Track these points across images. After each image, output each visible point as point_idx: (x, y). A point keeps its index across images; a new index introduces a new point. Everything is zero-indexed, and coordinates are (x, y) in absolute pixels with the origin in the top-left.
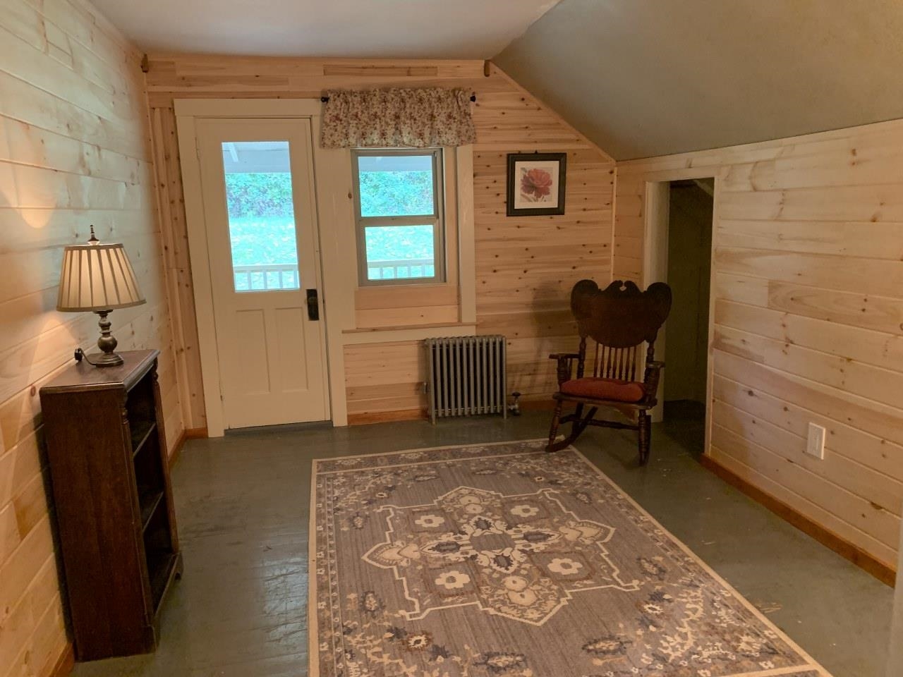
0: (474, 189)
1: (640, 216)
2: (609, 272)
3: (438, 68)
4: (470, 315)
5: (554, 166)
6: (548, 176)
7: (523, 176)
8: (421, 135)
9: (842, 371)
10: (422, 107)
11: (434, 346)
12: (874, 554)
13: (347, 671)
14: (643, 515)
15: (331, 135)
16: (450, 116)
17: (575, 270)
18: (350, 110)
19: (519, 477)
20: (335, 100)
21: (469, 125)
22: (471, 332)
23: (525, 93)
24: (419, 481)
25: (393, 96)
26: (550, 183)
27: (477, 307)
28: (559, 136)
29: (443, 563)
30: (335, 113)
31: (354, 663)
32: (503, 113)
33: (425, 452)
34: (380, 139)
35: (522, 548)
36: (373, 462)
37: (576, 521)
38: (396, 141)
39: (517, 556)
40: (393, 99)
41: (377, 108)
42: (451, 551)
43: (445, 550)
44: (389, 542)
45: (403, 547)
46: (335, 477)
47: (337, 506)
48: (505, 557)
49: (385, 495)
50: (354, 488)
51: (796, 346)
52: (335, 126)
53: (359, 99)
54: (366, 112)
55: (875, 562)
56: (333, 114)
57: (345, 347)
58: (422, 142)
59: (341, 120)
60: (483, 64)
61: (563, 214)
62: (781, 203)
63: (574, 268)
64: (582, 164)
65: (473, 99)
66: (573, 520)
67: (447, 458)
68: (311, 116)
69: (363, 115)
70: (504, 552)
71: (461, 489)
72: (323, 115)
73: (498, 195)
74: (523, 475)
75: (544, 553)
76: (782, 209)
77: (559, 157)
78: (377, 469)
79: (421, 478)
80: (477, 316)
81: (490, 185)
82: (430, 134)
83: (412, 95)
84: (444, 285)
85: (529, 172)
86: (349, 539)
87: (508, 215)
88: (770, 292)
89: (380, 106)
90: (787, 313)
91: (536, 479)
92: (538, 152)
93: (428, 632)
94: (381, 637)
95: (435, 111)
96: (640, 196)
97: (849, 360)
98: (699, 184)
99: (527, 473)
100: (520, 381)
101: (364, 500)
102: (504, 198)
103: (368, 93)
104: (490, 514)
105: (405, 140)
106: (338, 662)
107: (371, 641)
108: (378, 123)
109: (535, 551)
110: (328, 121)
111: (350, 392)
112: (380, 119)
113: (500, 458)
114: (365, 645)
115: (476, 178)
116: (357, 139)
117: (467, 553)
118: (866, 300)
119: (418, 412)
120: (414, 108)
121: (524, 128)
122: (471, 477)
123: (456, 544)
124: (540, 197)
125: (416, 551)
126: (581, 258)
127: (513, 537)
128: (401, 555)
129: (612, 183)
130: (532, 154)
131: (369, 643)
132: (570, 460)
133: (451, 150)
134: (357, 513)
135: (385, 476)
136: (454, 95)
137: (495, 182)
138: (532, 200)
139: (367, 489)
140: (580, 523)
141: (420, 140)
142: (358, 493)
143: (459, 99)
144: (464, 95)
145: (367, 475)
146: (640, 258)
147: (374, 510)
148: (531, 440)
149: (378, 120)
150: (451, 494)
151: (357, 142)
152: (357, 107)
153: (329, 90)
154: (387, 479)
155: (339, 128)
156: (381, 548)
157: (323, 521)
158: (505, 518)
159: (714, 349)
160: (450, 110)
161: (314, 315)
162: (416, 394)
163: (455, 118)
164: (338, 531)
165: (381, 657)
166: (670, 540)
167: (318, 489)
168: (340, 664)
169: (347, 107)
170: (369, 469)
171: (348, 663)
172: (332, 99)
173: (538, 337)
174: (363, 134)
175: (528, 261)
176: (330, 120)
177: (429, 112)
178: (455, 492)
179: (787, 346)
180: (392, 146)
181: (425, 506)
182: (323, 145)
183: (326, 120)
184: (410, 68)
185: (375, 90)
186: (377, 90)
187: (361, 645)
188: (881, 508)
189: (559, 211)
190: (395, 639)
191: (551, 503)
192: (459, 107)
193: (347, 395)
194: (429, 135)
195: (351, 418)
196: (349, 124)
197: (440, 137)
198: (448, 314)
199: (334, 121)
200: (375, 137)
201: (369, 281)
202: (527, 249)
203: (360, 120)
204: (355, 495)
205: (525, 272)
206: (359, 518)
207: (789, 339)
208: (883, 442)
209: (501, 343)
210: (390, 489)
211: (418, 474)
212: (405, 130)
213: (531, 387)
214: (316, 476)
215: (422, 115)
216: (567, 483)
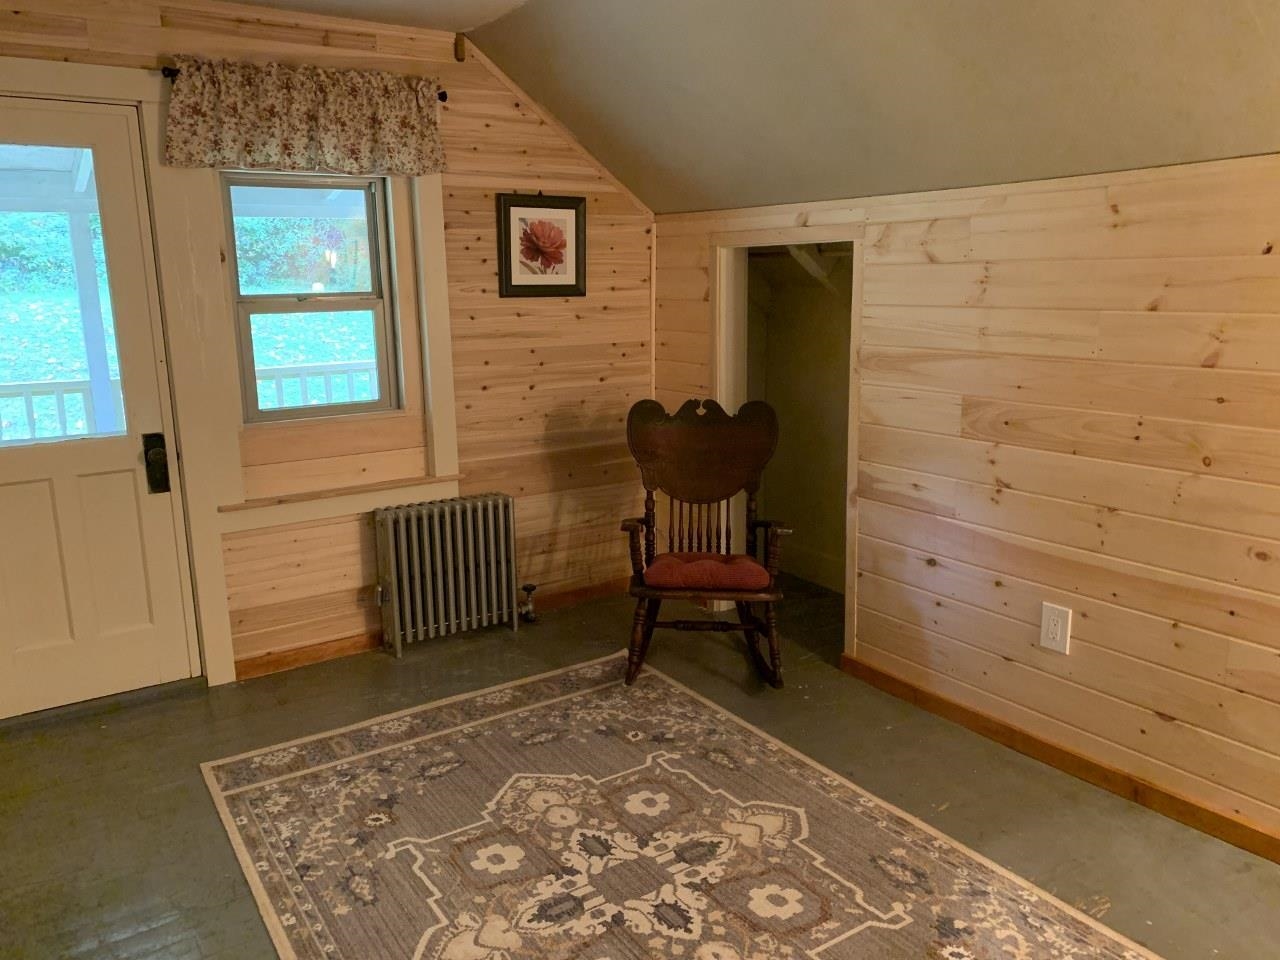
0: (447, 249)
1: (706, 300)
2: (649, 385)
3: (377, 38)
4: (448, 463)
5: (566, 218)
6: (560, 233)
7: (522, 231)
8: (354, 153)
9: (1099, 526)
10: (356, 103)
11: (396, 522)
12: (1164, 785)
14: (827, 776)
15: (185, 142)
16: (404, 124)
17: (604, 383)
18: (223, 97)
19: (599, 737)
20: (190, 76)
21: (434, 141)
22: (451, 491)
23: (522, 96)
24: (433, 778)
25: (302, 78)
26: (563, 245)
27: (459, 451)
28: (573, 169)
29: (571, 944)
30: (192, 101)
32: (487, 126)
33: (414, 716)
34: (281, 156)
35: (687, 880)
36: (324, 750)
37: (740, 807)
38: (310, 160)
39: (689, 900)
40: (302, 84)
41: (274, 98)
42: (571, 914)
43: (559, 916)
44: (445, 922)
45: (477, 926)
46: (265, 797)
47: (300, 860)
48: (670, 905)
49: (385, 819)
50: (314, 813)
51: (1016, 492)
52: (191, 125)
53: (240, 79)
54: (252, 104)
55: (1171, 798)
56: (188, 102)
57: (225, 537)
58: (356, 166)
59: (204, 115)
60: (453, 41)
61: (584, 294)
62: (982, 282)
63: (602, 380)
64: (608, 217)
65: (443, 97)
66: (734, 806)
67: (459, 721)
68: (140, 102)
69: (247, 108)
70: (661, 896)
71: (517, 780)
72: (165, 104)
73: (485, 261)
74: (600, 732)
75: (728, 881)
76: (985, 290)
77: (574, 202)
78: (342, 764)
79: (434, 771)
80: (460, 464)
81: (470, 244)
82: (371, 152)
83: (338, 80)
84: (399, 413)
85: (532, 224)
86: (361, 932)
87: (501, 296)
88: (964, 414)
89: (280, 95)
90: (998, 443)
91: (629, 736)
92: (544, 194)
95: (381, 112)
96: (705, 270)
97: (1112, 510)
98: (794, 253)
99: (608, 727)
100: (529, 565)
101: (350, 837)
102: (493, 266)
103: (257, 69)
104: (594, 821)
105: (330, 159)
108: (277, 125)
109: (712, 881)
110: (177, 115)
111: (238, 619)
112: (281, 119)
113: (551, 708)
115: (450, 230)
116: (239, 153)
117: (602, 913)
118: (1140, 424)
119: (364, 640)
120: (341, 104)
121: (519, 152)
122: (520, 752)
123: (569, 897)
124: (549, 267)
125: (508, 930)
126: (611, 364)
127: (660, 860)
128: (483, 946)
129: (650, 248)
130: (534, 196)
132: (660, 691)
133: (402, 181)
134: (350, 868)
135: (363, 778)
136: (410, 86)
137: (479, 239)
138: (537, 270)
139: (341, 811)
140: (746, 809)
141: (352, 161)
142: (328, 822)
143: (420, 94)
144: (429, 88)
145: (327, 781)
146: (710, 363)
147: (380, 855)
148: (582, 665)
149: (276, 120)
150: (505, 793)
151: (238, 158)
152: (236, 95)
153: (178, 56)
154: (370, 783)
155: (201, 129)
156: (435, 939)
157: (289, 902)
158: (623, 824)
159: (858, 498)
160: (403, 113)
161: (159, 481)
162: (359, 606)
163: (413, 128)
164: (331, 921)
166: (891, 813)
167: (241, 828)
169: (215, 91)
170: (323, 767)
172: (184, 72)
173: (553, 490)
174: (247, 145)
175: (535, 370)
176: (182, 114)
177: (369, 114)
178: (511, 787)
179: (999, 491)
180: (303, 168)
181: (473, 828)
182: (167, 160)
183: (172, 112)
184: (327, 31)
185: (270, 65)
186: (275, 65)
188: (1174, 719)
189: (577, 290)
191: (679, 779)
192: (420, 109)
193: (233, 625)
194: (368, 154)
195: (241, 667)
196: (221, 122)
197: (391, 157)
198: (410, 463)
199: (191, 117)
200: (273, 150)
201: (261, 412)
202: (533, 351)
203: (241, 118)
204: (324, 829)
205: (532, 388)
206: (357, 878)
207: (1001, 482)
208: (1175, 626)
209: (506, 507)
210: (390, 802)
211: (423, 762)
212: (328, 141)
213: (546, 572)
214: (224, 802)
215: (354, 117)
216: (680, 736)
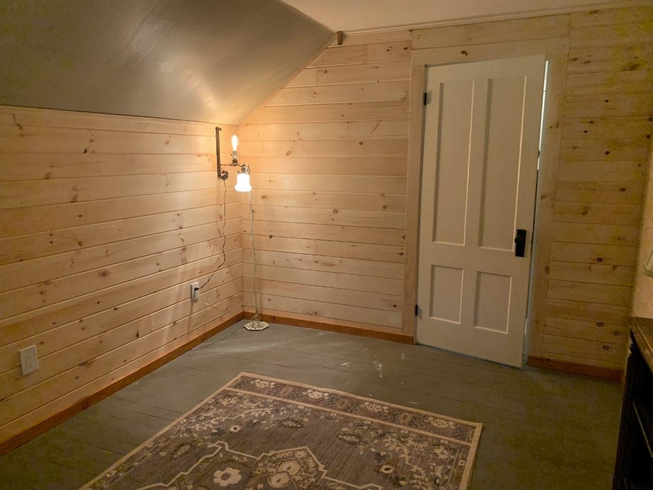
13: (443, 471)
31: (436, 474)
93: (376, 472)
94: (409, 484)
106: (447, 480)
107: (417, 484)
114: (423, 483)
118: (51, 235)
131: (420, 483)
165: (417, 470)
168: (445, 478)
171: (440, 476)
187: (426, 484)
190: (400, 478)
208: (81, 321)
